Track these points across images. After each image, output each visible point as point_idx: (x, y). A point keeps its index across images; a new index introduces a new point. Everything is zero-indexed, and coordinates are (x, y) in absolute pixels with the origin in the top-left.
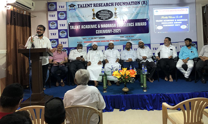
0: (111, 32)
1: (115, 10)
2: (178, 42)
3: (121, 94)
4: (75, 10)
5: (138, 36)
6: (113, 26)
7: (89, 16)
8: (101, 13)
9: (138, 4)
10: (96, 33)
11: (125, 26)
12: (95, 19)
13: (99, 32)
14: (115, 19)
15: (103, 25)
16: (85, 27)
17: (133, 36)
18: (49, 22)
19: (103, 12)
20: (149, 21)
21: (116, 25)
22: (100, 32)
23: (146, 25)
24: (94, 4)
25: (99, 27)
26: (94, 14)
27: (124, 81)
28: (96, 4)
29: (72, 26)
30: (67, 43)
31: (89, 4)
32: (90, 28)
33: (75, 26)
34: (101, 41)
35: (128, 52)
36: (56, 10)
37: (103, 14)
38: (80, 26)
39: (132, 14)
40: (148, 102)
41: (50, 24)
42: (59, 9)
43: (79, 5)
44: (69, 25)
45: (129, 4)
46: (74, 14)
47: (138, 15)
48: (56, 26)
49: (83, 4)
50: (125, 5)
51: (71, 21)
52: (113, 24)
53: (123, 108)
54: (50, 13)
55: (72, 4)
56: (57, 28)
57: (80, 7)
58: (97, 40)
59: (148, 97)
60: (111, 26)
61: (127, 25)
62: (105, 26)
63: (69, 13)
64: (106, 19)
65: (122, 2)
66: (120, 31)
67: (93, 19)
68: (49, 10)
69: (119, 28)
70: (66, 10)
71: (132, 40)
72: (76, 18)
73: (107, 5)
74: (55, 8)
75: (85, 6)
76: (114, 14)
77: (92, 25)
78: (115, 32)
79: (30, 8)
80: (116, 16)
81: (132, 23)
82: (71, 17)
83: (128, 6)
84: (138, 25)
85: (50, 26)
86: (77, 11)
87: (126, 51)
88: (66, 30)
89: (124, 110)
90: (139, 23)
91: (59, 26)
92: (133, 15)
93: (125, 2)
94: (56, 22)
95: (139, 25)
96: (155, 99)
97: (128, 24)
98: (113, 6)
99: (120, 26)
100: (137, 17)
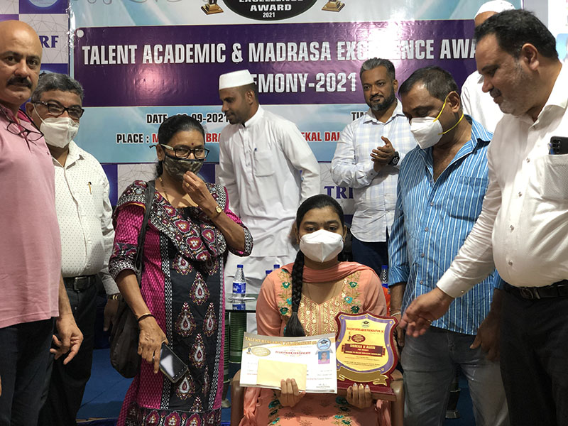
0: (303, 90)
6: (317, 52)
12: (218, 11)
14: (329, 17)
15: (261, 45)
16: (162, 54)
21: (334, 52)
25: (237, 56)
29: (95, 48)
32: (189, 61)
33: (111, 48)
38: (134, 47)
44: (79, 42)
52: (317, 46)
60: (304, 55)
62: (272, 55)
64: (277, 12)
66: (354, 86)
67: (207, 10)
69: (348, 67)
77: (198, 46)
78: (324, 86)
81: (422, 42)
88: (62, 68)
100: (456, 6)
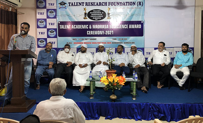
0: (103, 34)
1: (108, 10)
2: (173, 47)
3: (108, 101)
4: (66, 8)
5: (131, 38)
6: (106, 27)
7: (80, 16)
8: (94, 13)
9: (133, 5)
10: (88, 34)
11: (118, 28)
12: (86, 18)
13: (90, 33)
14: (108, 20)
15: (95, 25)
16: (75, 27)
17: (126, 39)
18: (38, 20)
19: (96, 12)
20: (144, 24)
21: (109, 27)
22: (92, 33)
23: (140, 28)
24: (86, 3)
25: (90, 27)
26: (85, 14)
27: (112, 88)
28: (88, 3)
29: (62, 26)
30: (56, 43)
31: (81, 3)
32: (81, 28)
33: (65, 25)
34: (92, 43)
35: (120, 55)
36: (45, 7)
37: (96, 14)
38: (70, 25)
39: (126, 15)
40: (136, 111)
41: (38, 22)
42: (48, 7)
43: (70, 3)
44: (59, 24)
45: (123, 4)
46: (65, 13)
47: (133, 16)
48: (45, 24)
49: (75, 3)
50: (120, 5)
51: (61, 20)
52: (106, 25)
53: (109, 117)
54: (39, 11)
55: (62, 2)
56: (45, 27)
57: (71, 6)
58: (88, 41)
59: (137, 107)
60: (103, 27)
61: (120, 27)
62: (97, 27)
63: (59, 12)
64: (98, 19)
65: (116, 2)
66: (113, 33)
68: (38, 7)
69: (112, 30)
70: (56, 8)
71: (124, 43)
72: (67, 17)
73: (100, 4)
74: (44, 5)
75: (77, 4)
76: (107, 14)
77: (83, 25)
78: (107, 33)
79: (17, 5)
80: (109, 16)
81: (126, 25)
82: (61, 16)
83: (122, 7)
84: (132, 28)
85: (39, 24)
86: (67, 9)
87: (118, 55)
88: (56, 30)
89: (111, 118)
90: (133, 25)
91: (48, 24)
92: (128, 17)
93: (119, 2)
94: (45, 20)
95: (134, 28)
96: (144, 108)
97: (122, 26)
98: (107, 5)
99: (113, 28)
100: (132, 18)
